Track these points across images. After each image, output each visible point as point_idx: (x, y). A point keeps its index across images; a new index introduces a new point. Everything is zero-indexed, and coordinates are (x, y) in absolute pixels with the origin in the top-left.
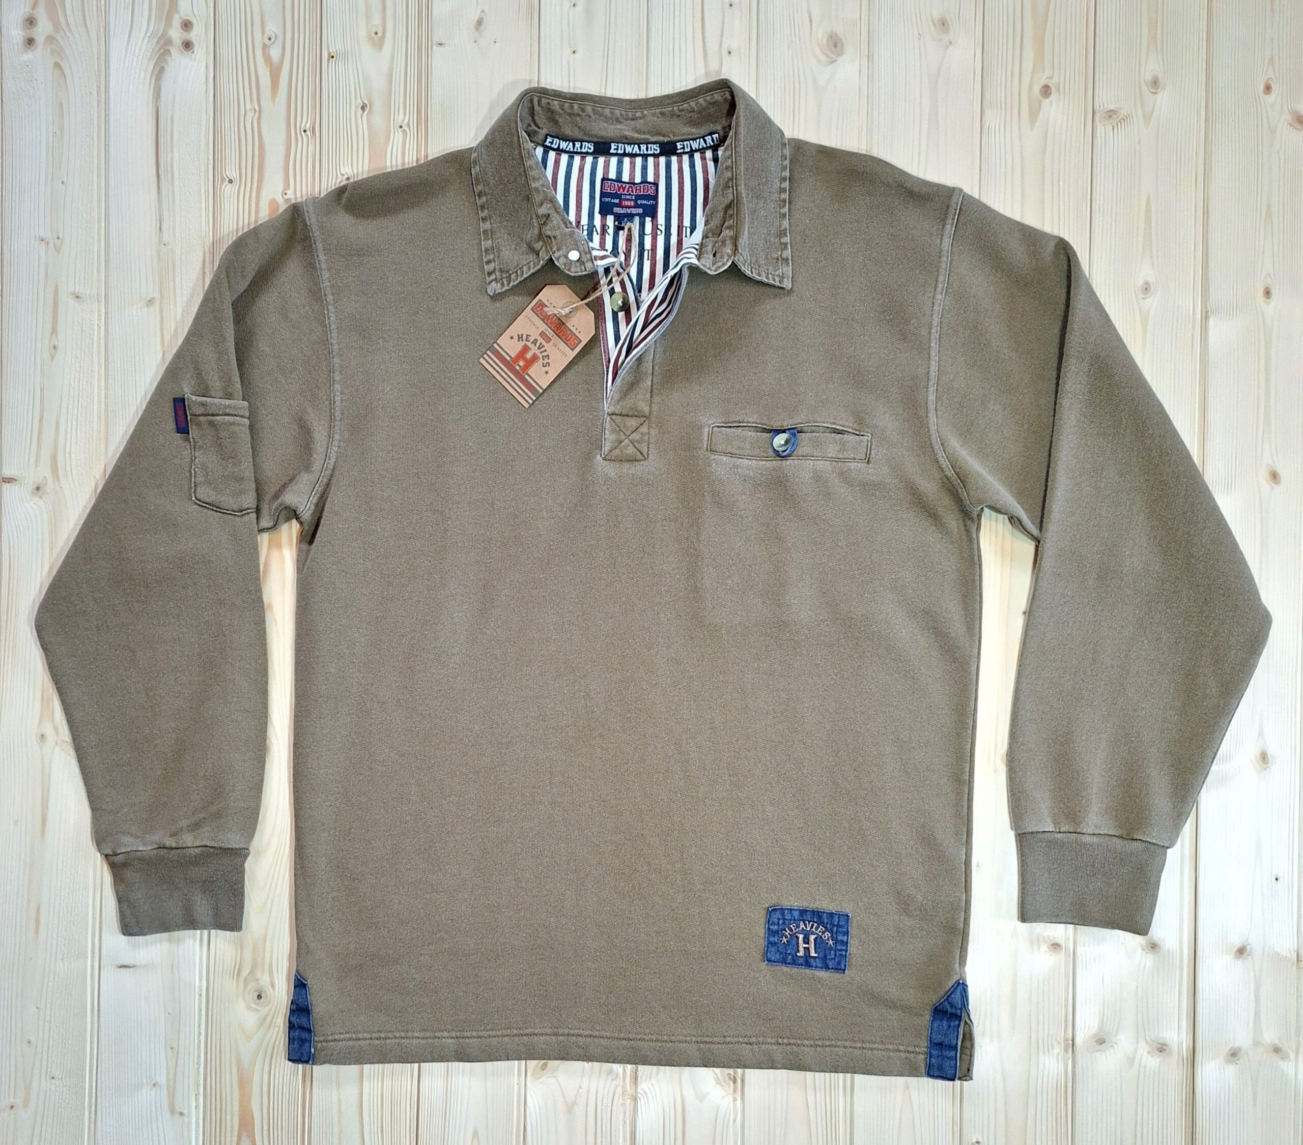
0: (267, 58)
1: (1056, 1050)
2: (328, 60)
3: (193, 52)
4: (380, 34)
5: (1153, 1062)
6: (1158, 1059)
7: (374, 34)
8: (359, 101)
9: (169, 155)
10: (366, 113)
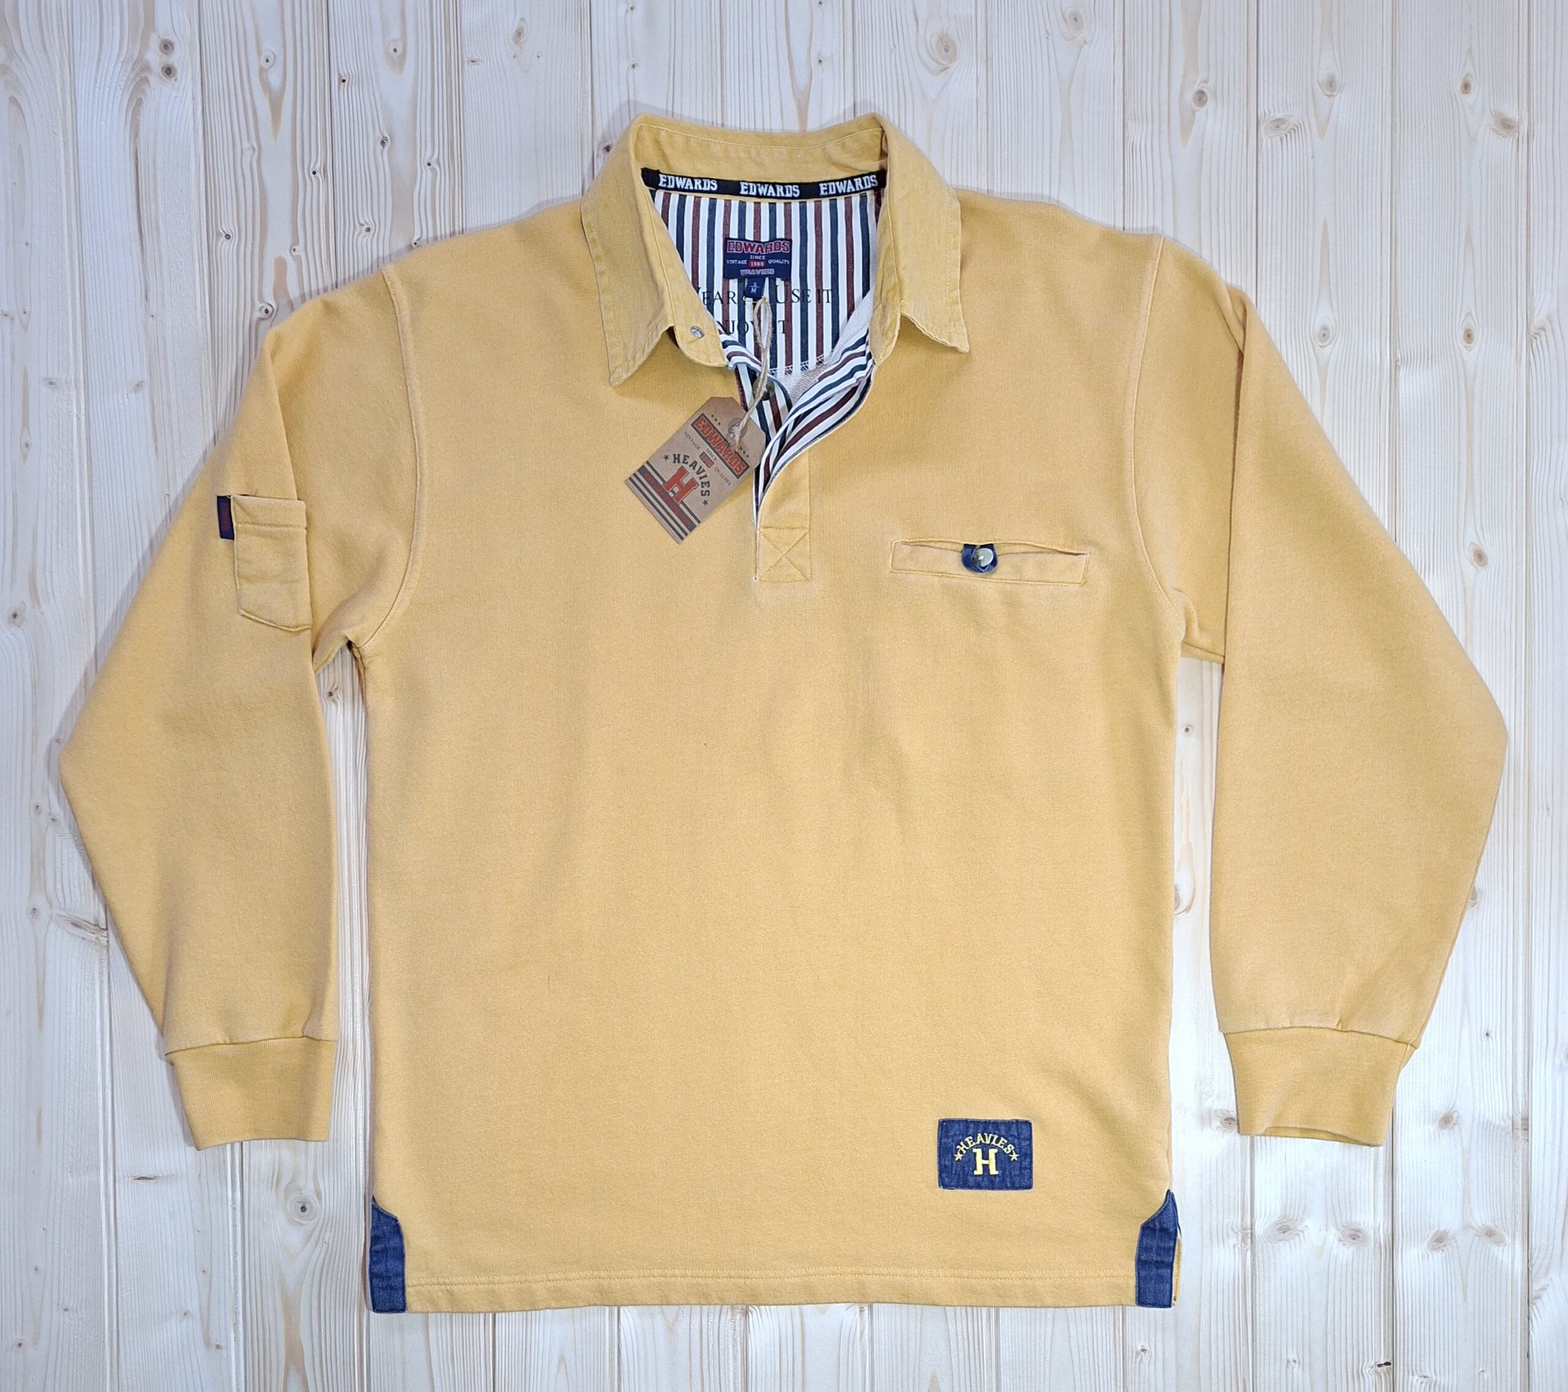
0: (265, 85)
1: (1232, 1241)
2: (339, 83)
3: (176, 80)
4: (399, 51)
5: (1345, 1253)
6: (1351, 1248)
7: (392, 51)
8: (378, 134)
9: (153, 207)
10: (386, 148)
